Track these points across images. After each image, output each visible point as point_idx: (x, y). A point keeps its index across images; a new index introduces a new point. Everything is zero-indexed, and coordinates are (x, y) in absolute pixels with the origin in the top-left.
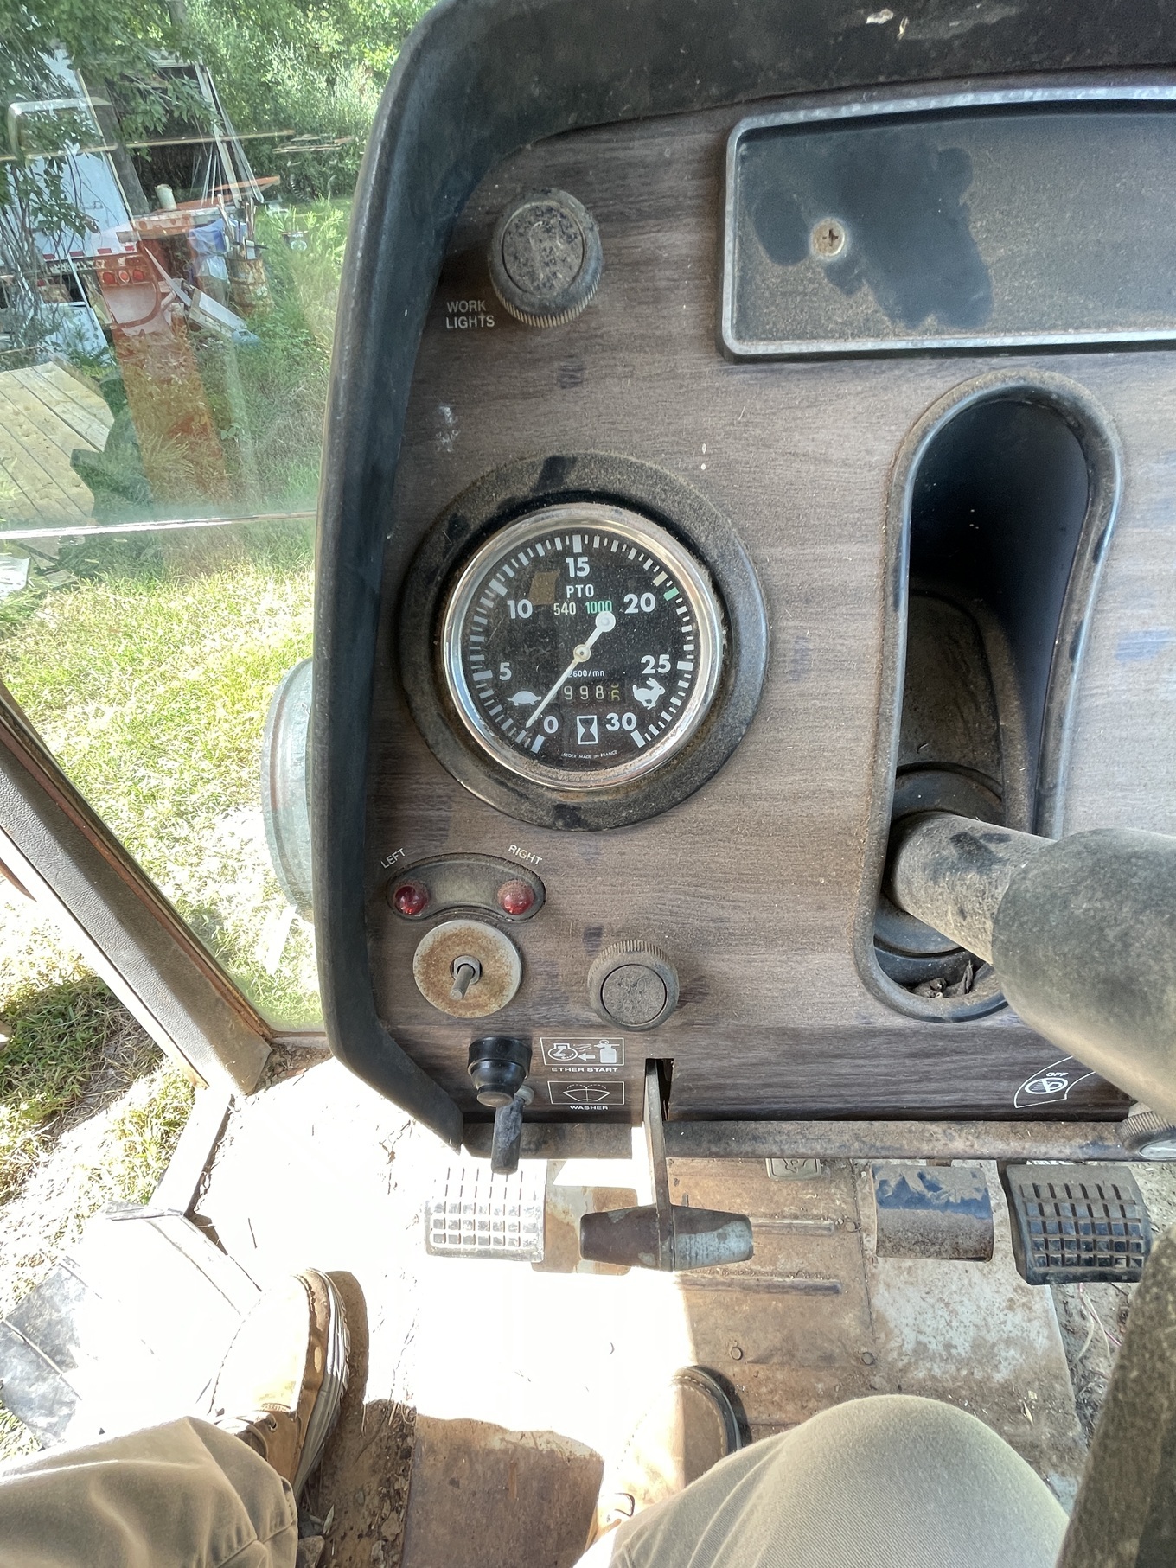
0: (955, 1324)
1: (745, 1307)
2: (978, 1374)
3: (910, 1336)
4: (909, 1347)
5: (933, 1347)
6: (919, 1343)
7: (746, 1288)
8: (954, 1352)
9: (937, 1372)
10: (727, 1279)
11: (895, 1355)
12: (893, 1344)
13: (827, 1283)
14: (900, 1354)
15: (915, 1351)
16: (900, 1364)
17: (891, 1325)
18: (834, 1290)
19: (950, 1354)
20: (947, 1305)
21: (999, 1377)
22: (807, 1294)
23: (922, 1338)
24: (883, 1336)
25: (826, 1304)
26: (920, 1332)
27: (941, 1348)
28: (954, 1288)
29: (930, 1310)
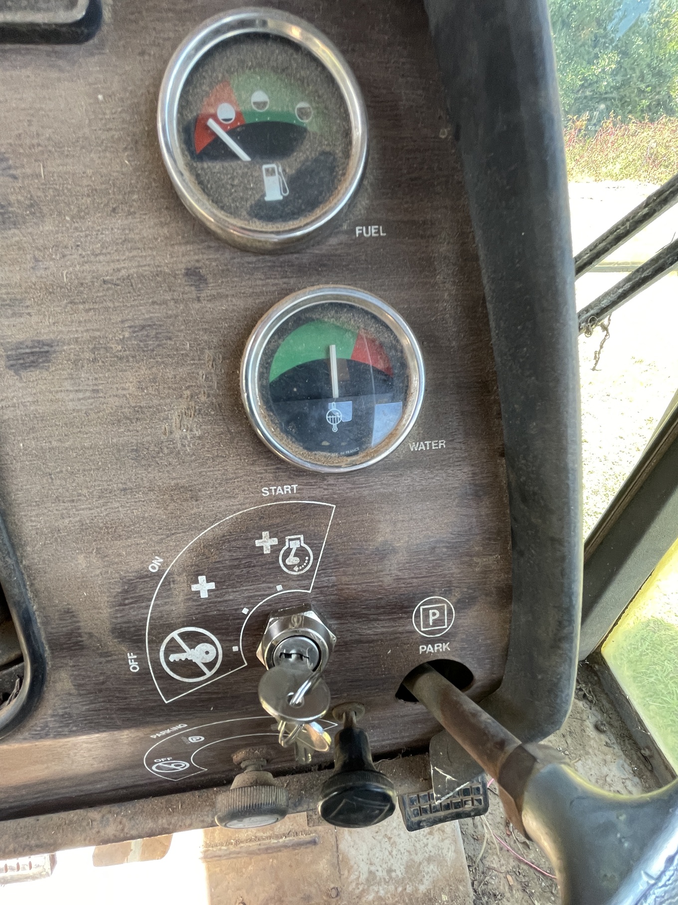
0: (394, 853)
1: (250, 868)
2: (409, 889)
3: (364, 868)
4: (363, 878)
5: (379, 874)
6: (370, 872)
7: (251, 853)
8: (393, 874)
9: (382, 893)
10: (237, 849)
11: (354, 885)
12: (353, 877)
13: (307, 838)
14: (357, 884)
15: (367, 880)
16: (357, 892)
17: (352, 863)
18: (314, 842)
19: (391, 878)
20: (390, 838)
21: (422, 888)
22: (295, 849)
23: (373, 868)
24: (346, 873)
25: (307, 855)
26: (371, 864)
27: (385, 873)
28: (394, 825)
29: (379, 845)
